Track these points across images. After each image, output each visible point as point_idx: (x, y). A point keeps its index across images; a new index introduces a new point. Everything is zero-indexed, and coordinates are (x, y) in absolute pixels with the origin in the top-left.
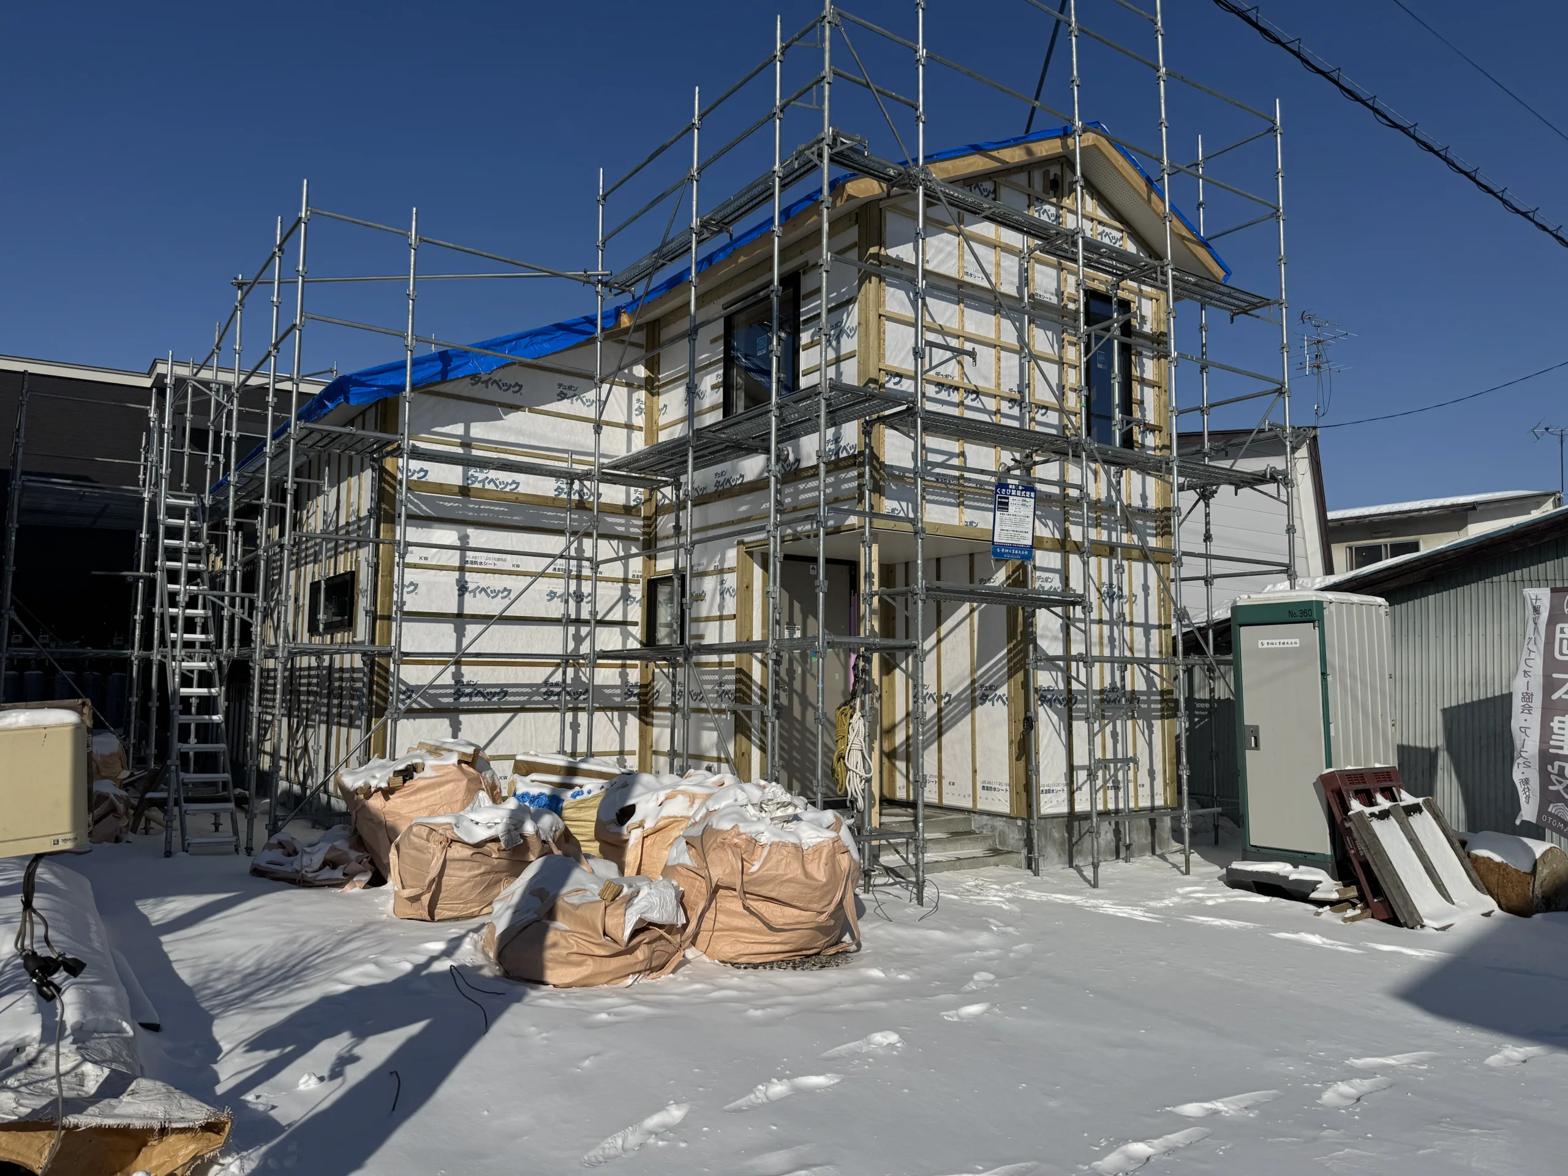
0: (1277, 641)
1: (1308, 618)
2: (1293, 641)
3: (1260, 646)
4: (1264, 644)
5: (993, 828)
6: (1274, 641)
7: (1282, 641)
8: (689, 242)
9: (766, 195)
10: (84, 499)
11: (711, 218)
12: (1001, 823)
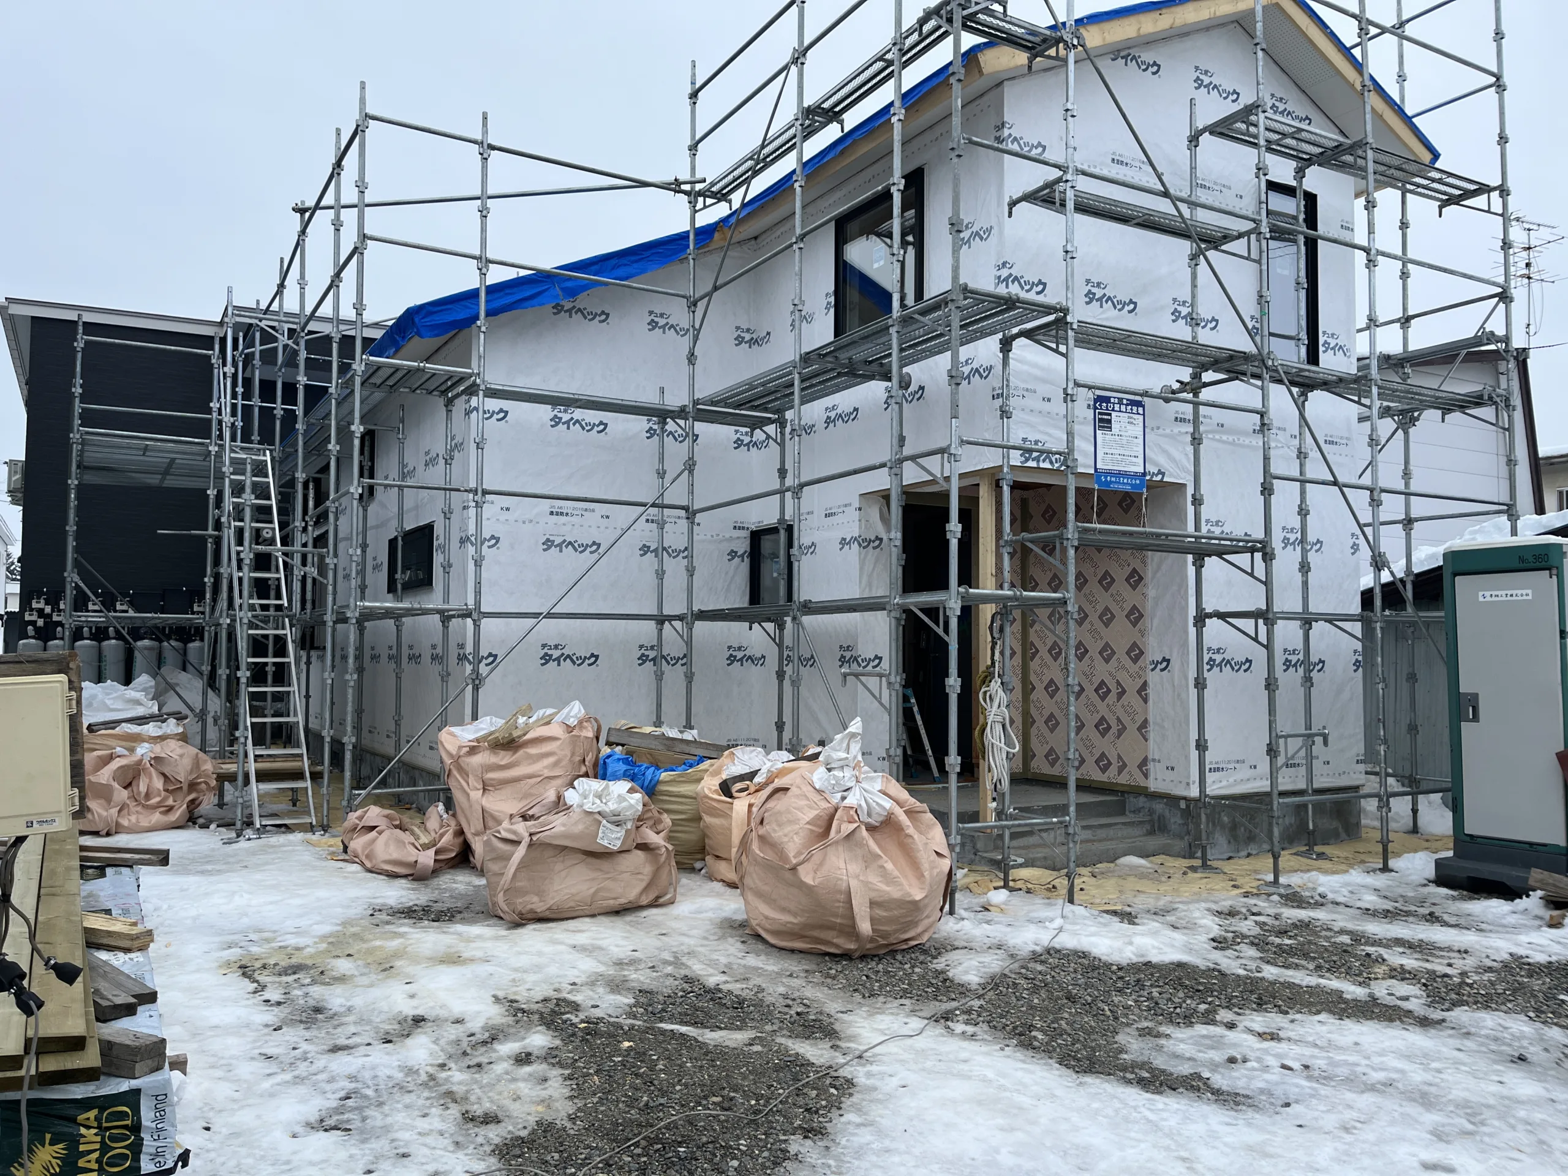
0: (1504, 593)
1: (1543, 565)
2: (1524, 592)
3: (1481, 599)
4: (1486, 596)
5: (1151, 812)
6: (1499, 593)
7: (1509, 593)
8: (795, 136)
9: (887, 72)
10: (148, 453)
11: (819, 107)
12: (1161, 806)
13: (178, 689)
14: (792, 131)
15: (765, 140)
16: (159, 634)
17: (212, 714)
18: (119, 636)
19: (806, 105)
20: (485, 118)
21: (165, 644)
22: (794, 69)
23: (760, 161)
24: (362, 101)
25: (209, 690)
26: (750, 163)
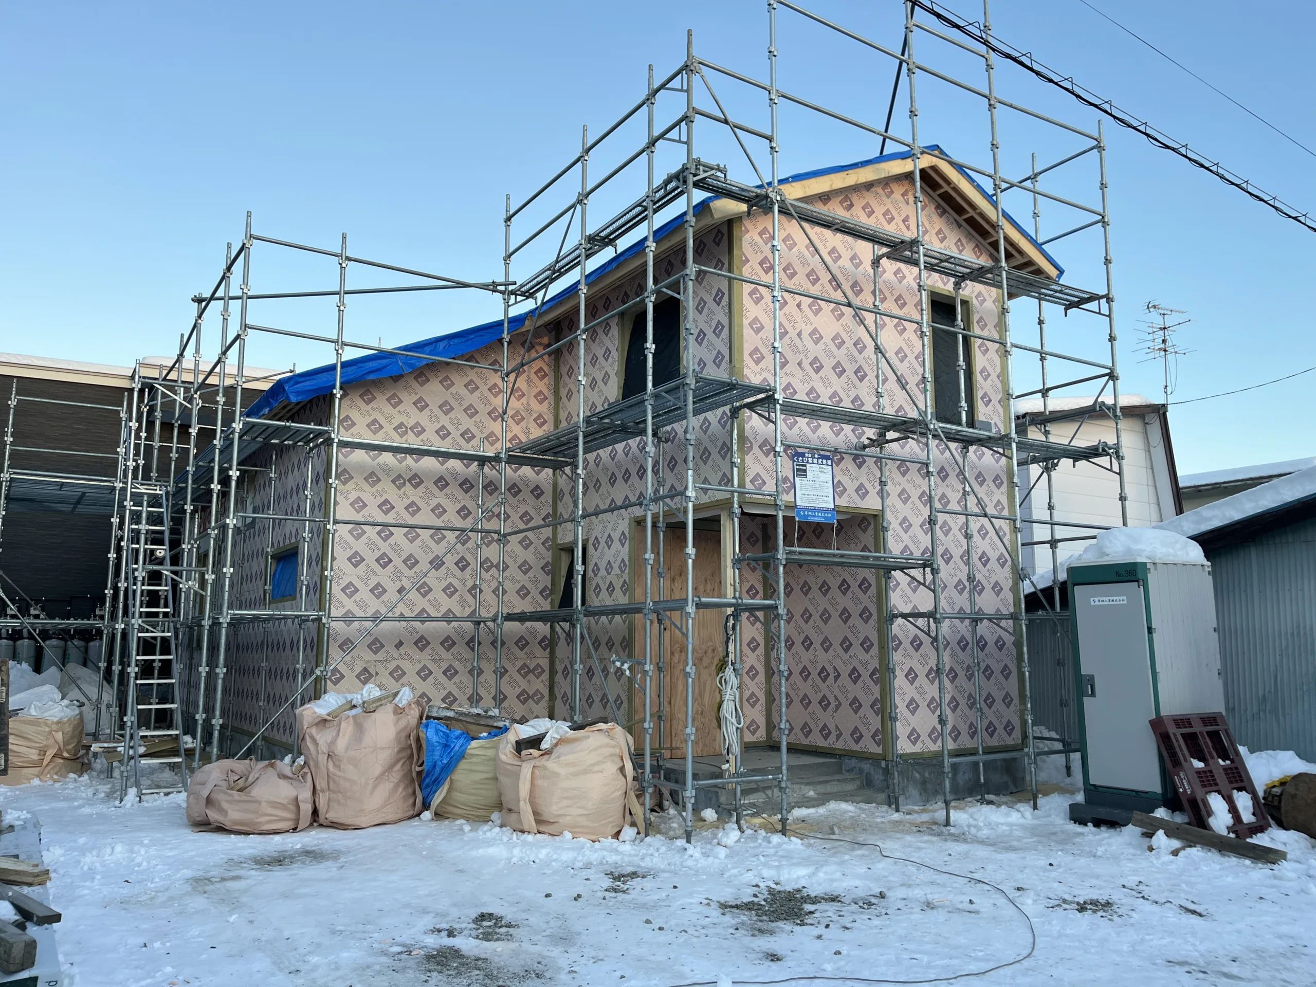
0: (1107, 599)
1: (1133, 578)
2: (1121, 598)
3: (1092, 603)
4: (1095, 601)
5: (861, 771)
6: (1104, 599)
7: (1111, 598)
8: (579, 256)
9: (643, 215)
10: (64, 488)
11: (597, 235)
12: (868, 766)
13: (79, 682)
14: (578, 252)
15: (558, 256)
16: (65, 635)
17: (106, 703)
18: (31, 637)
19: (588, 234)
20: (344, 237)
21: (69, 643)
22: (579, 207)
23: (556, 271)
24: (248, 226)
25: (105, 683)
26: (548, 272)
